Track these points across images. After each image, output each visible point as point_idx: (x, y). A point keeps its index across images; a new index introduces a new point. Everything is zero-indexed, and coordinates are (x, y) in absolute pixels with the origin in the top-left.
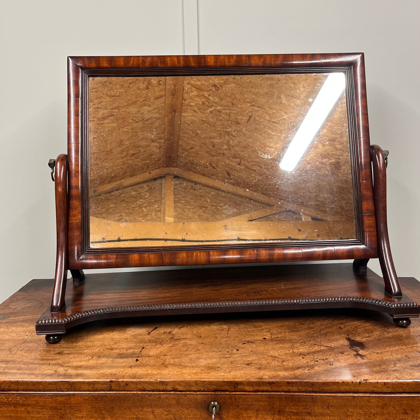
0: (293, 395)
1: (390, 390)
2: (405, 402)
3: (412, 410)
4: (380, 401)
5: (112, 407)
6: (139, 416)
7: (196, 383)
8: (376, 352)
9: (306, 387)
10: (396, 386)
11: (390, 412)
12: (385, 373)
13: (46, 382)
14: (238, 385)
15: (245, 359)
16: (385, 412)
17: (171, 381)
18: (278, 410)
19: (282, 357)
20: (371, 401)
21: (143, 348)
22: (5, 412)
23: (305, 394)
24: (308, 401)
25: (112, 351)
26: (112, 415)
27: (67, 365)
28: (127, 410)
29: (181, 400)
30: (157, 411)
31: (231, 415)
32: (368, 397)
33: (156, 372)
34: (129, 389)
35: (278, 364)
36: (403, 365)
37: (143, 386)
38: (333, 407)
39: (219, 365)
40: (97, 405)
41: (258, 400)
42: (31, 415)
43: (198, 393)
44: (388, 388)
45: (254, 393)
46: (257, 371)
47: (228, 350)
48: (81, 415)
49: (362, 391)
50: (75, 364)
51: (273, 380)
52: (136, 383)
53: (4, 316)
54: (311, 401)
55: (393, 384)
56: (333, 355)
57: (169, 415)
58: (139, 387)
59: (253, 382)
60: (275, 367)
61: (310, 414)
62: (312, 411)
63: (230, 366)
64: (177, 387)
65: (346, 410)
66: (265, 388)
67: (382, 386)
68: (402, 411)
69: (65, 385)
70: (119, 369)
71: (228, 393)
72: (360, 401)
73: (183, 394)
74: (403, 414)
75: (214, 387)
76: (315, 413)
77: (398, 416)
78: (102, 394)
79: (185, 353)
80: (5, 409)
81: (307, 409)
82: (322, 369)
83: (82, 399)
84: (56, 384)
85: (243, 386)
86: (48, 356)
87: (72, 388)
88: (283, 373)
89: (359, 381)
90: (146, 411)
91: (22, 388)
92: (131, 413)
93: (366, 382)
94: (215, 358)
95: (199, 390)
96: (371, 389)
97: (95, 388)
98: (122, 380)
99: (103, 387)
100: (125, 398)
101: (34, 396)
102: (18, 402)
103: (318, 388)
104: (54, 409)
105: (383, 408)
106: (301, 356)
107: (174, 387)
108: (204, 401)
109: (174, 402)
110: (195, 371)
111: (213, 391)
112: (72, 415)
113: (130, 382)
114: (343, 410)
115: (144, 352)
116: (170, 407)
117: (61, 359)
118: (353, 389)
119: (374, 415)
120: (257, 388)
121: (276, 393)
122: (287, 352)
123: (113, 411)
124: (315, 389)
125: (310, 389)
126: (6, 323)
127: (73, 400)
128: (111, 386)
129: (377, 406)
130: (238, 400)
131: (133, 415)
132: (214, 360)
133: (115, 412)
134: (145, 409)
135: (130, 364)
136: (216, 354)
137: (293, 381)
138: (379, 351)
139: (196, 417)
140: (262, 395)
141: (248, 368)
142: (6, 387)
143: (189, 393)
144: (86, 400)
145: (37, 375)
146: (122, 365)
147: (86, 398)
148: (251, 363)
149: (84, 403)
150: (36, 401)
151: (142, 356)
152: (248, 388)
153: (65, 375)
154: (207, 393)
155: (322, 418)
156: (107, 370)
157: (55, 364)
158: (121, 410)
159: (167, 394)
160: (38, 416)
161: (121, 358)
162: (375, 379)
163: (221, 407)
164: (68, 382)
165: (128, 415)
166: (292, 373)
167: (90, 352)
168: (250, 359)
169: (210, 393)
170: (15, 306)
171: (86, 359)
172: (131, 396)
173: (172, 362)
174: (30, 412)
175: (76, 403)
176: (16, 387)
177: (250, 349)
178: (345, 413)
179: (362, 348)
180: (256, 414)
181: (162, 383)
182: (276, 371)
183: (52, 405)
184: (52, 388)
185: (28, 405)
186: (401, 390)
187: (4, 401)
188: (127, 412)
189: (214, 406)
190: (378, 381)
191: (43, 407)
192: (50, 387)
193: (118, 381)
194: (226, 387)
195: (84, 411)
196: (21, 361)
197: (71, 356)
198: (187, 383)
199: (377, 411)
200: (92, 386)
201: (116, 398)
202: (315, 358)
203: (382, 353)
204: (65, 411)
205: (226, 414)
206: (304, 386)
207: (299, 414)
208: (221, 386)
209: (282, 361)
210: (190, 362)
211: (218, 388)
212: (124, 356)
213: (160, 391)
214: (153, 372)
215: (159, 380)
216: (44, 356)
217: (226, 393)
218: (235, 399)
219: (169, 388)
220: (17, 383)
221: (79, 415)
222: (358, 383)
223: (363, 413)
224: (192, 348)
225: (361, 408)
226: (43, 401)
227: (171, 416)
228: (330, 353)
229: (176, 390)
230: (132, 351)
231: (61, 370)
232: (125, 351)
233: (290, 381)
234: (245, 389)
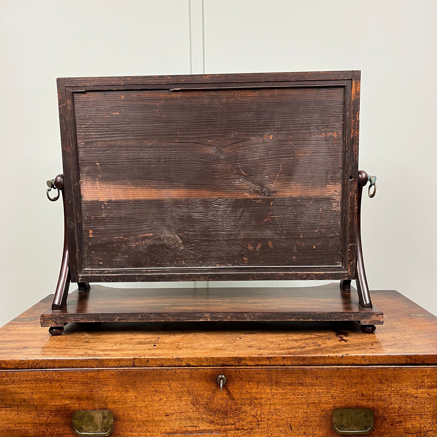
0: (288, 368)
1: (367, 362)
2: (380, 373)
3: (387, 380)
4: (360, 371)
5: (135, 381)
6: (158, 389)
7: (207, 359)
8: (358, 338)
9: (298, 361)
10: (372, 358)
11: (368, 381)
12: (363, 350)
13: (79, 360)
14: (241, 361)
15: (247, 343)
16: (364, 381)
17: (185, 358)
18: (275, 382)
19: (279, 342)
20: (352, 372)
21: (159, 338)
22: (41, 388)
23: (297, 367)
24: (300, 373)
25: (132, 340)
26: (134, 388)
27: (94, 349)
28: (148, 383)
29: (194, 374)
30: (173, 384)
31: (236, 387)
32: (350, 368)
33: (171, 352)
34: (149, 365)
35: (276, 346)
36: (379, 345)
37: (161, 363)
38: (321, 378)
39: (225, 348)
40: (122, 380)
41: (259, 373)
42: (64, 390)
43: (208, 368)
44: (366, 360)
45: (255, 367)
46: (258, 350)
47: (232, 338)
48: (108, 389)
49: (344, 363)
50: (101, 348)
51: (271, 356)
52: (156, 360)
53: (31, 319)
54: (302, 373)
55: (369, 357)
56: (321, 340)
57: (184, 387)
58: (158, 363)
59: (254, 357)
60: (272, 348)
61: (302, 384)
62: (303, 382)
63: (234, 348)
64: (190, 363)
65: (332, 380)
66: (264, 363)
67: (361, 358)
68: (378, 381)
69: (95, 362)
70: (140, 351)
71: (233, 367)
72: (343, 372)
73: (196, 369)
74: (379, 383)
75: (222, 362)
76: (306, 383)
77: (375, 385)
78: (126, 369)
79: (196, 341)
80: (41, 385)
81: (300, 380)
82: (312, 349)
83: (109, 375)
84: (87, 362)
85: (246, 361)
86: (76, 344)
87: (101, 364)
88: (280, 351)
89: (342, 355)
90: (163, 384)
91: (57, 365)
92: (151, 387)
93: (347, 356)
94: (221, 343)
95: (209, 365)
96: (352, 361)
97: (121, 365)
98: (144, 357)
99: (128, 363)
100: (146, 373)
101: (68, 372)
102: (53, 378)
103: (308, 362)
104: (85, 384)
105: (362, 378)
106: (295, 341)
107: (188, 362)
108: (213, 374)
109: (187, 376)
110: (205, 351)
111: (220, 366)
112: (100, 389)
113: (150, 359)
114: (329, 381)
115: (159, 341)
116: (184, 380)
117: (89, 346)
118: (337, 362)
119: (355, 385)
120: (257, 363)
121: (273, 367)
122: (283, 339)
123: (135, 384)
124: (305, 363)
125: (302, 363)
126: (34, 323)
127: (101, 375)
128: (134, 363)
129: (357, 376)
130: (241, 373)
131: (153, 389)
132: (220, 345)
133: (137, 386)
134: (163, 383)
135: (149, 348)
136: (222, 341)
137: (287, 356)
138: (360, 337)
139: (207, 389)
140: (262, 368)
141: (249, 349)
142: (44, 365)
143: (201, 368)
144: (112, 375)
145: (70, 355)
146: (142, 348)
147: (113, 373)
148: (252, 346)
149: (111, 377)
150: (70, 377)
151: (158, 343)
152: (250, 363)
153: (94, 355)
154: (216, 367)
155: (312, 388)
156: (130, 352)
157: (85, 349)
158: (142, 384)
159: (182, 369)
160: (71, 390)
161: (141, 344)
162: (355, 353)
163: (228, 380)
164: (98, 359)
165: (148, 388)
166: (286, 351)
167: (113, 341)
168: (251, 343)
169: (218, 367)
170: (39, 313)
171: (110, 345)
172: (151, 371)
173: (185, 346)
174: (63, 387)
175: (104, 378)
176: (52, 364)
177: (252, 337)
178: (331, 383)
179: (346, 336)
180: (257, 386)
181: (178, 359)
182: (273, 350)
183: (83, 380)
184: (84, 365)
185: (62, 381)
186: (376, 363)
187: (42, 378)
188: (148, 385)
189: (222, 379)
190: (357, 355)
191: (75, 382)
192: (83, 364)
193: (141, 359)
194: (232, 362)
195: (111, 385)
196: (54, 347)
197: (97, 344)
198: (199, 359)
199: (358, 381)
200: (118, 362)
201: (139, 373)
202: (306, 342)
203: (362, 338)
204: (95, 386)
205: (231, 386)
206: (297, 360)
207: (292, 384)
208: (227, 362)
209: (278, 344)
210: (200, 346)
211: (225, 363)
212: (143, 343)
213: (176, 367)
214: (169, 352)
215: (175, 357)
216: (73, 344)
217: (231, 367)
218: (239, 373)
219: (184, 363)
220: (54, 361)
221: (106, 389)
222: (341, 356)
223: (346, 383)
224: (202, 338)
225: (344, 378)
226: (75, 377)
227: (185, 389)
228: (319, 339)
229: (189, 366)
230: (149, 340)
231: (90, 352)
232: (143, 340)
233: (284, 356)
234: (248, 364)
